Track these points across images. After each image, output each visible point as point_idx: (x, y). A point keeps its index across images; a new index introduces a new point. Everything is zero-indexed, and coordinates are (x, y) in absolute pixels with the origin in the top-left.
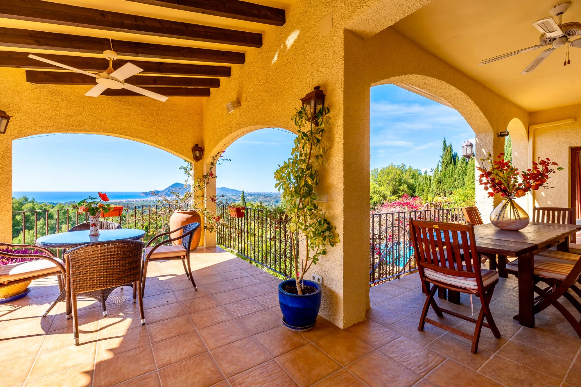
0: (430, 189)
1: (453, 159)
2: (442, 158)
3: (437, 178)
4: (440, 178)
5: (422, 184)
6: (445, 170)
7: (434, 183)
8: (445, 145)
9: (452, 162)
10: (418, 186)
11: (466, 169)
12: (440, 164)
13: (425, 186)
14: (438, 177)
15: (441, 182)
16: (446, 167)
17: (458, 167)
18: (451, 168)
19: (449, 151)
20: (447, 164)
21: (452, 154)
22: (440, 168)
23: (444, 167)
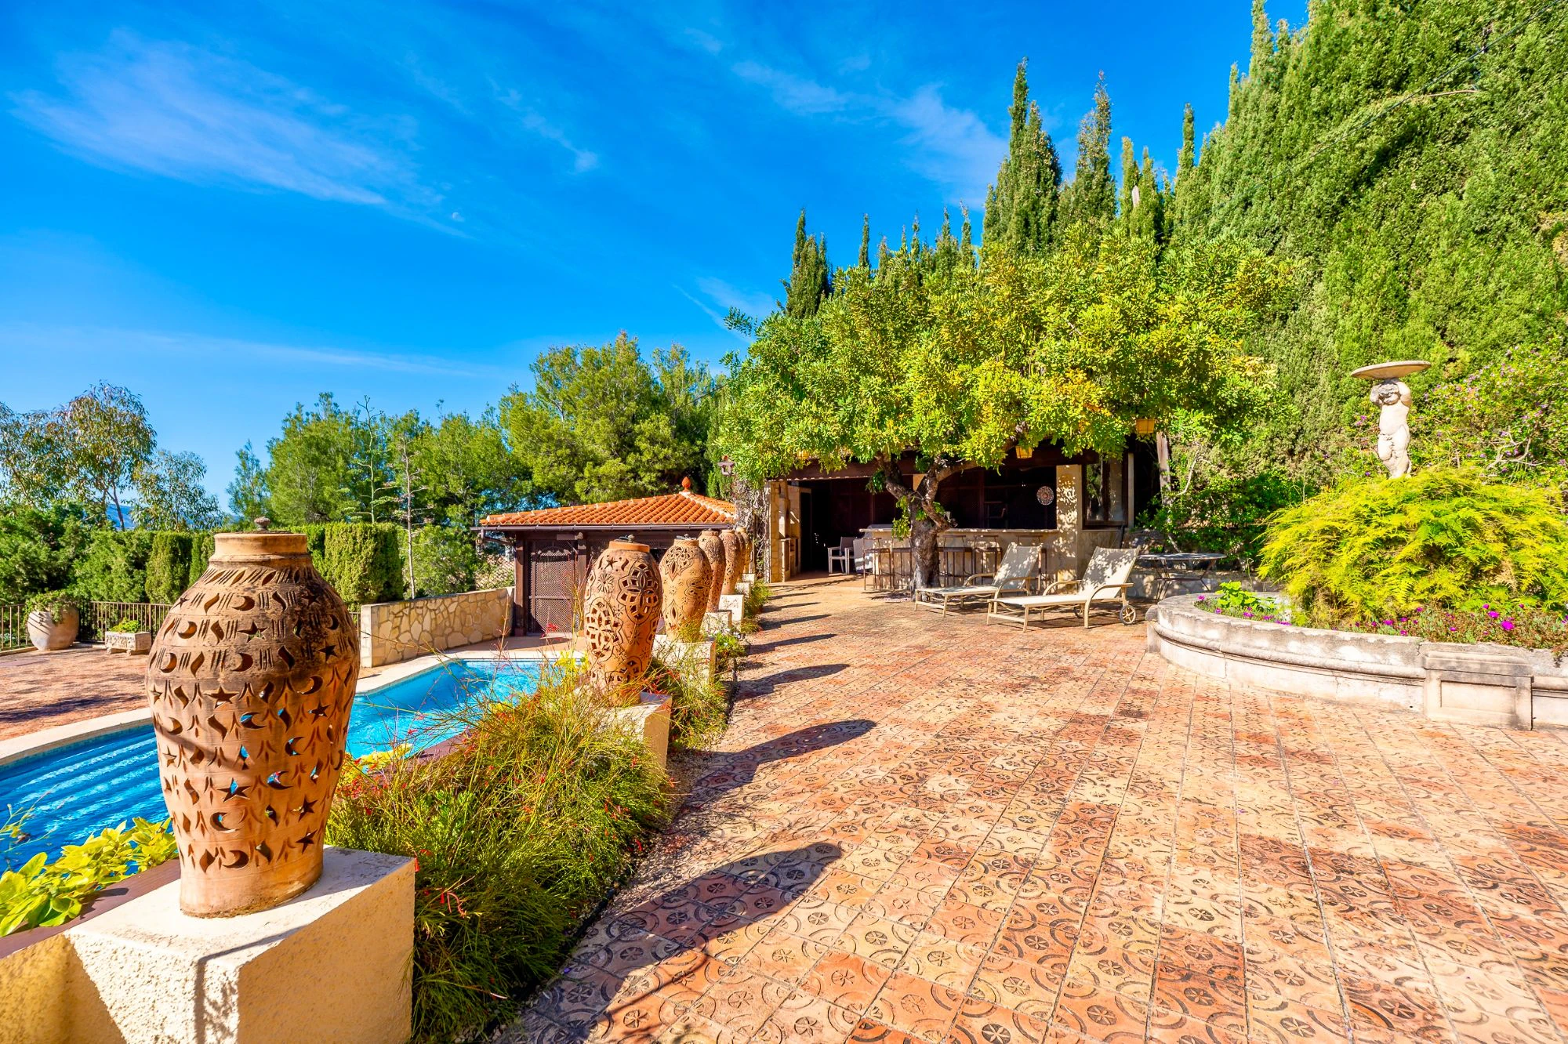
19: (813, 260)
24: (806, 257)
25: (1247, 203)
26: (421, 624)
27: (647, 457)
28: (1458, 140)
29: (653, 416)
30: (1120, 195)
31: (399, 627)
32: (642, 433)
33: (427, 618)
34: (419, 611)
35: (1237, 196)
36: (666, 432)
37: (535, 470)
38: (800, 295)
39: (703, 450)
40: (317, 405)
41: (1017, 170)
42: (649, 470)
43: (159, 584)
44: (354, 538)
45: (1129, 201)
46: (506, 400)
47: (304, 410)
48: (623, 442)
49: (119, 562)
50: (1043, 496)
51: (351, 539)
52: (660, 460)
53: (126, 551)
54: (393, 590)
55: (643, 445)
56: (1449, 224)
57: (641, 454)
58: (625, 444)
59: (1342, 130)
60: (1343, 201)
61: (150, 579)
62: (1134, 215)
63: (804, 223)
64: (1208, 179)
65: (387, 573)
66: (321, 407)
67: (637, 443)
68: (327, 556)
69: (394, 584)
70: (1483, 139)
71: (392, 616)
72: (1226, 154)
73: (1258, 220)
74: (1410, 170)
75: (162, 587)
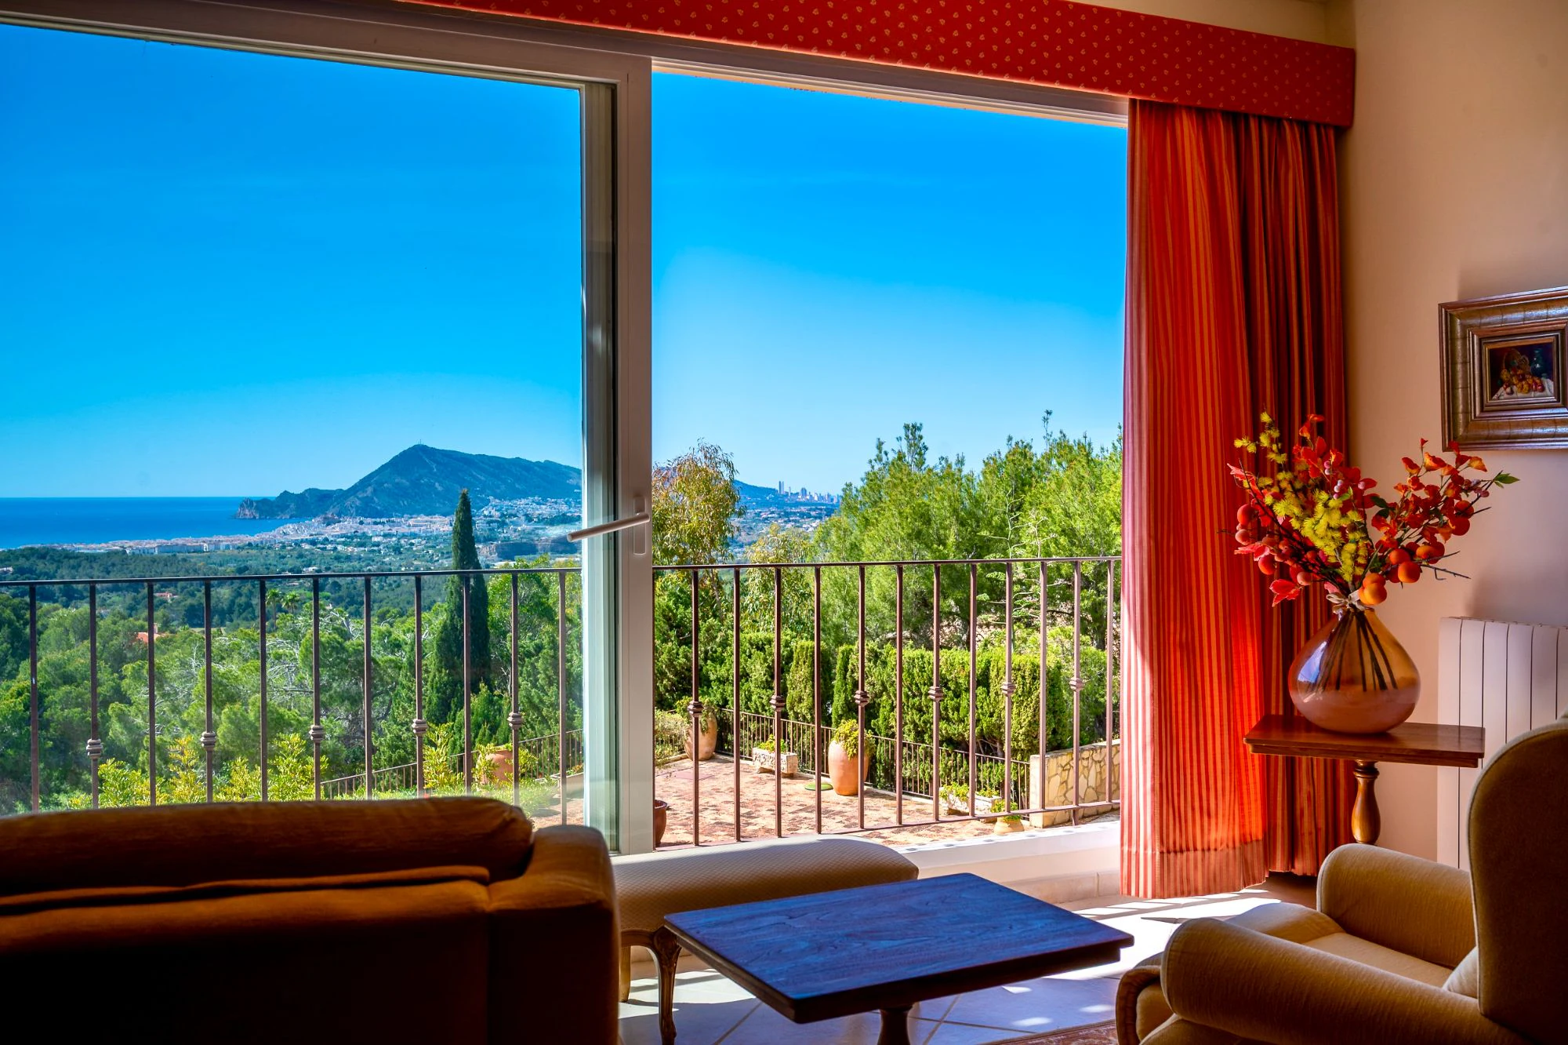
26: (1087, 778)
31: (1066, 782)
33: (1093, 773)
34: (1085, 763)
40: (899, 439)
43: (800, 700)
44: (1023, 677)
47: (885, 448)
49: (758, 670)
51: (1019, 679)
53: (765, 660)
54: (1059, 737)
61: (792, 694)
65: (1055, 717)
66: (904, 443)
68: (992, 694)
69: (1060, 731)
71: (1060, 769)
75: (805, 704)
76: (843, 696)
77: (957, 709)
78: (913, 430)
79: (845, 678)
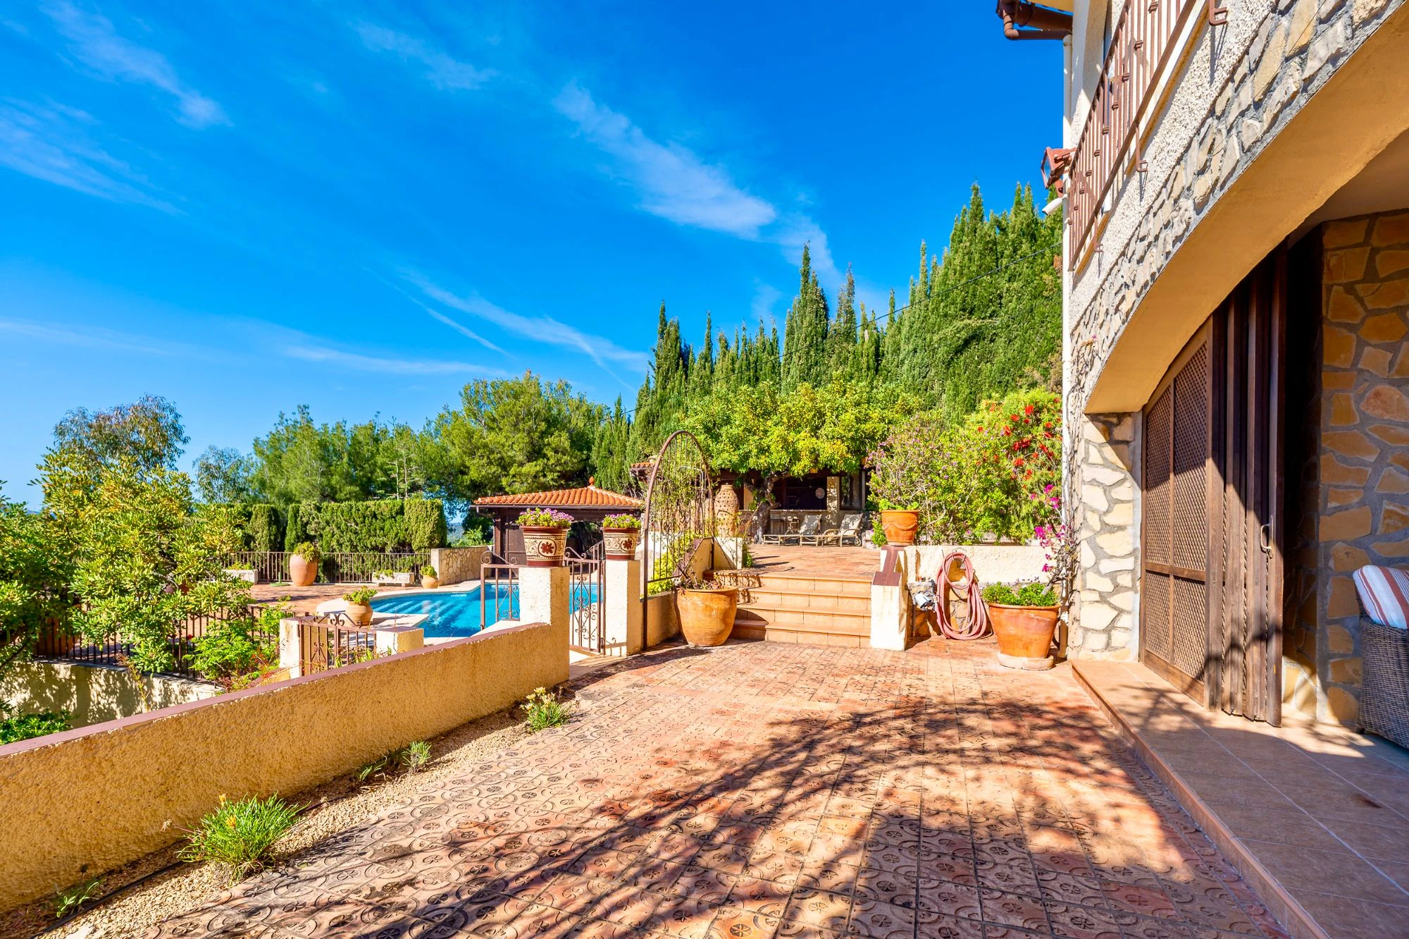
0: (628, 444)
1: (683, 356)
2: (657, 355)
3: (644, 411)
4: (651, 410)
5: (608, 433)
6: (664, 388)
7: (637, 427)
8: (664, 323)
9: (681, 367)
10: (597, 440)
11: (710, 383)
12: (652, 373)
13: (616, 438)
14: (647, 409)
15: (653, 423)
16: (666, 379)
17: (694, 377)
18: (677, 382)
19: (673, 336)
20: (667, 373)
21: (680, 347)
22: (652, 386)
23: (661, 378)
24: (669, 334)
25: (915, 351)
26: (457, 563)
27: (552, 461)
28: (992, 341)
29: (556, 433)
30: (859, 331)
31: (448, 564)
32: (549, 444)
35: (911, 347)
36: (567, 444)
37: (472, 468)
38: (666, 358)
39: (588, 457)
40: (294, 413)
41: (805, 306)
42: (551, 471)
44: (426, 508)
45: (863, 337)
46: (441, 417)
47: (285, 417)
48: (534, 451)
50: (819, 493)
51: (424, 509)
52: (561, 465)
55: (550, 453)
56: (989, 377)
57: (548, 459)
58: (535, 453)
59: (948, 331)
60: (952, 358)
62: (865, 347)
63: (664, 310)
64: (900, 332)
65: (442, 530)
66: (298, 415)
67: (545, 451)
68: (407, 519)
70: (1001, 341)
71: (446, 556)
72: (907, 323)
73: (919, 360)
74: (975, 350)
76: (294, 533)
77: (382, 529)
78: (304, 409)
79: (296, 522)
